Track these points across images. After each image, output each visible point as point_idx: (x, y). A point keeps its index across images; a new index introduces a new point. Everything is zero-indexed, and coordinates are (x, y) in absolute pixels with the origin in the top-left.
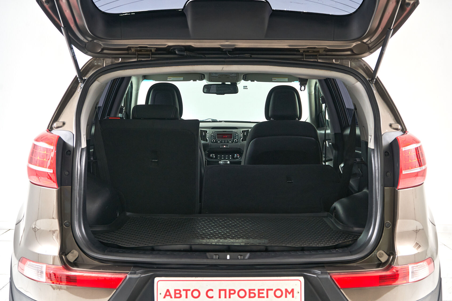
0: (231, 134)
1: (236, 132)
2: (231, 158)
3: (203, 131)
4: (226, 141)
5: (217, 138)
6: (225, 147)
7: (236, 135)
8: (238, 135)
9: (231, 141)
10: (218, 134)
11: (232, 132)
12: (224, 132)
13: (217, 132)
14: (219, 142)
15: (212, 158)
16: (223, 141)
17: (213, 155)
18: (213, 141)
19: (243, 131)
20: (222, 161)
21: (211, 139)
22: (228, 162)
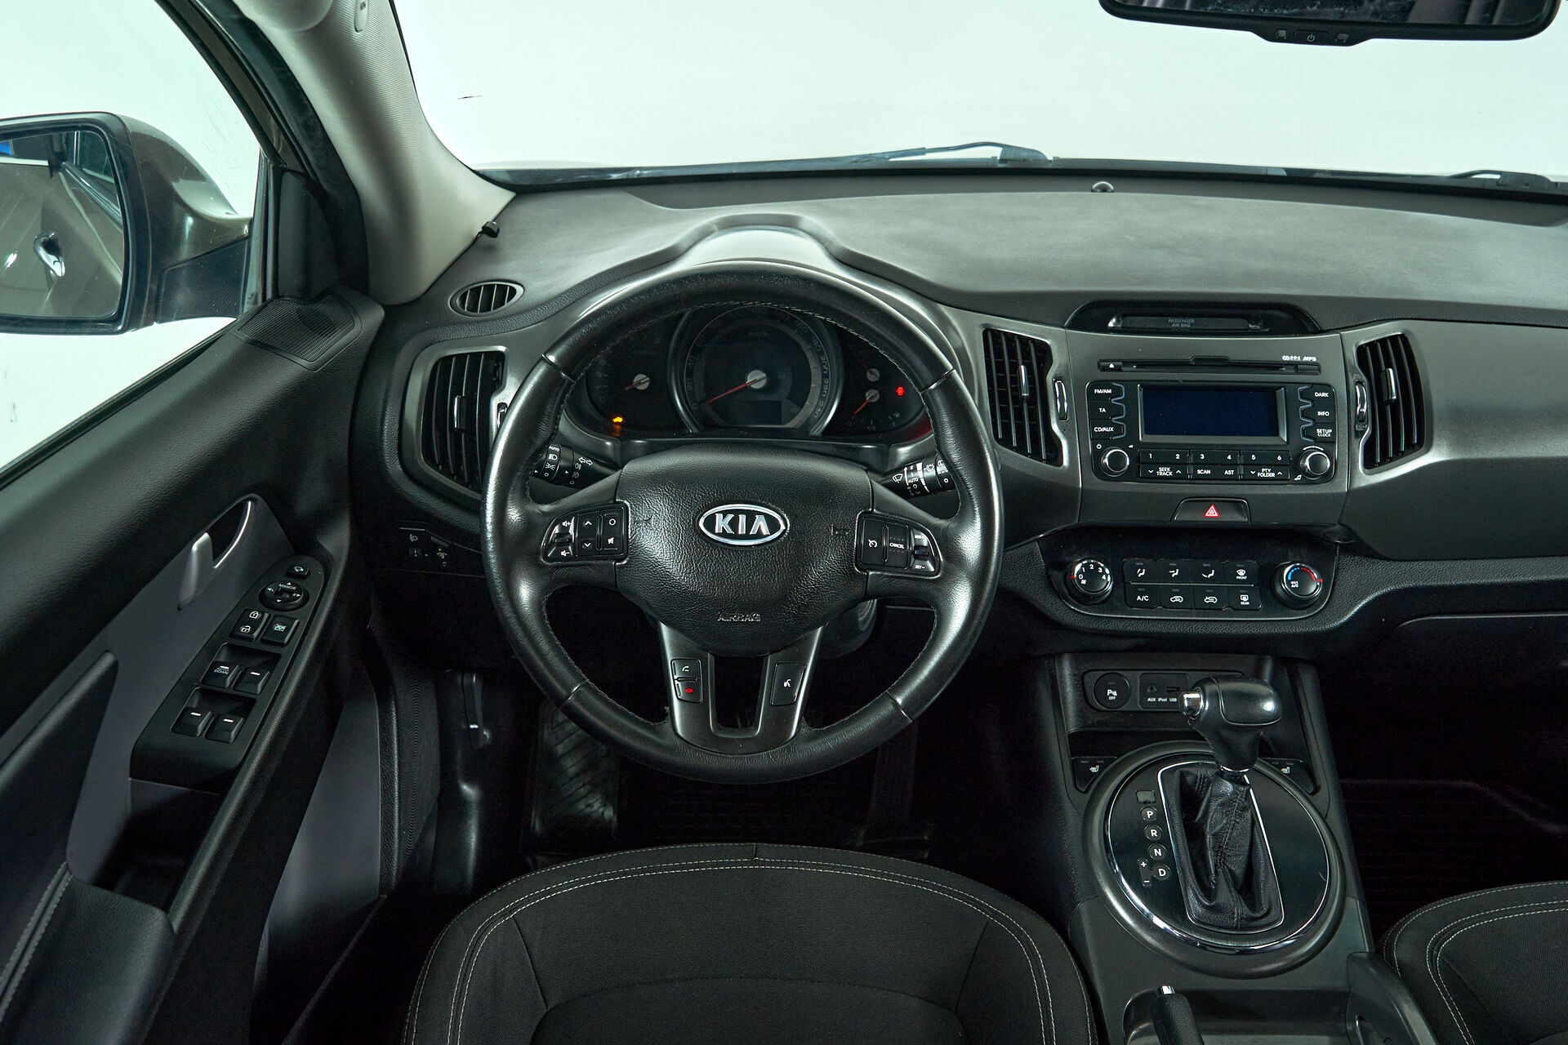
0: (1268, 393)
1: (1315, 368)
2: (1245, 599)
3: (1010, 337)
4: (1230, 465)
5: (1147, 431)
6: (1212, 512)
7: (1313, 400)
8: (1330, 404)
9: (1274, 466)
10: (1150, 389)
11: (1276, 366)
12: (1202, 363)
13: (1143, 364)
14: (1164, 471)
15: (1085, 598)
16: (1204, 465)
17: (1092, 575)
18: (1116, 459)
19: (1361, 350)
20: (1214, 697)
21: (1097, 437)
22: (1258, 698)
